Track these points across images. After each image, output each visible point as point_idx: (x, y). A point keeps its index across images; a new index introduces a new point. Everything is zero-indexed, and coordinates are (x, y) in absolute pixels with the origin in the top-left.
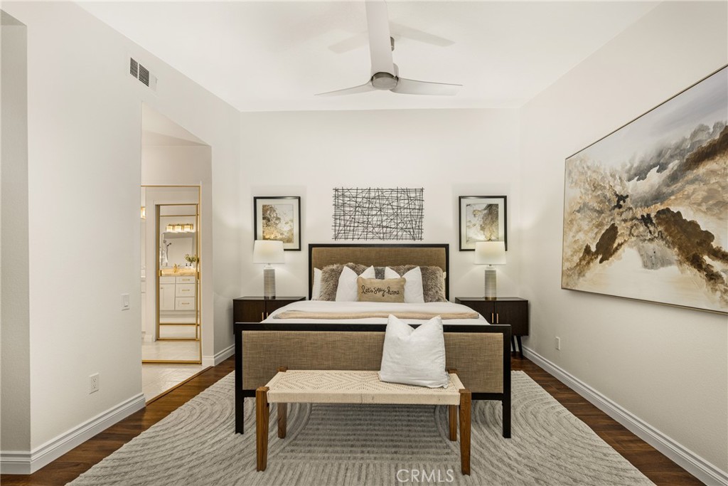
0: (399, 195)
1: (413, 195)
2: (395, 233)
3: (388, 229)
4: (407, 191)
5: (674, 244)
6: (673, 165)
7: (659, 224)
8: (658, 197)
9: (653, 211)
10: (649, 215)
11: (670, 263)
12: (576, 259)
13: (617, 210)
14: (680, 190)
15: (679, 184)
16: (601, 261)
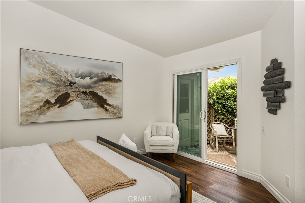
5: (96, 101)
6: (95, 79)
7: (90, 95)
8: (89, 87)
9: (88, 90)
10: (86, 92)
11: (94, 107)
13: (69, 87)
14: (98, 86)
16: (59, 107)
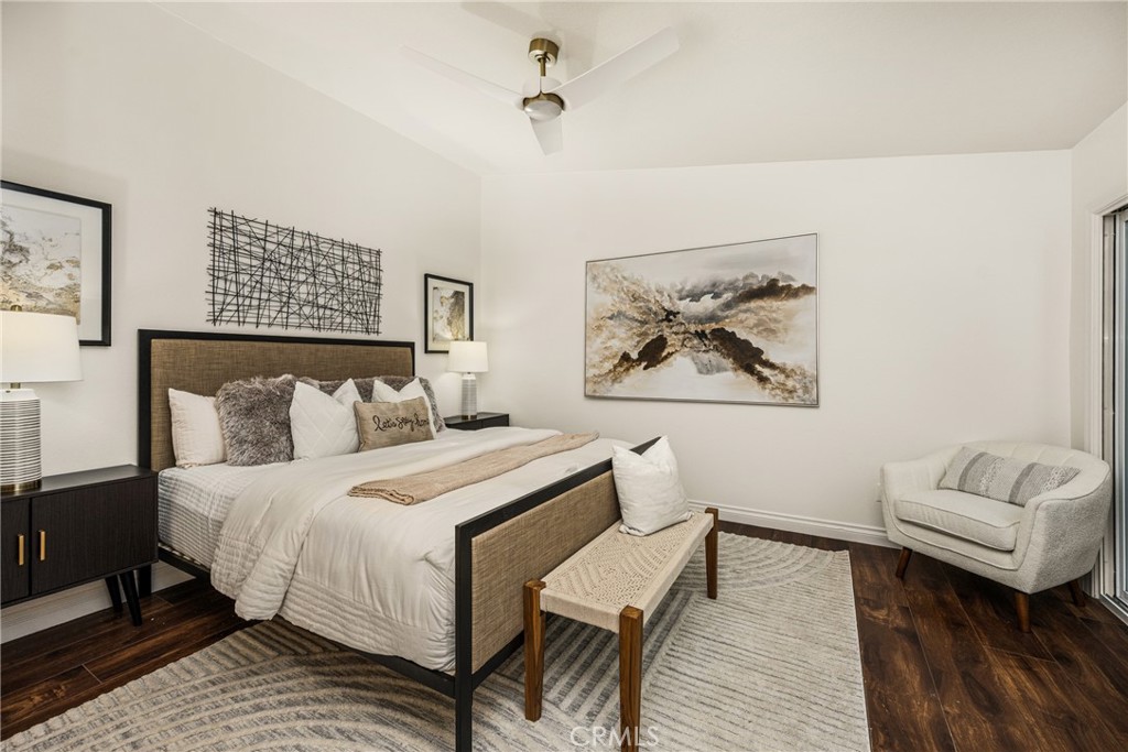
0: (346, 254)
1: (366, 258)
2: (339, 320)
3: (328, 312)
4: (357, 249)
5: (729, 356)
6: (728, 296)
7: (714, 339)
8: (712, 318)
9: (708, 328)
10: (703, 332)
11: (726, 370)
12: (608, 366)
13: (665, 323)
14: (733, 316)
15: (733, 312)
16: (645, 368)
